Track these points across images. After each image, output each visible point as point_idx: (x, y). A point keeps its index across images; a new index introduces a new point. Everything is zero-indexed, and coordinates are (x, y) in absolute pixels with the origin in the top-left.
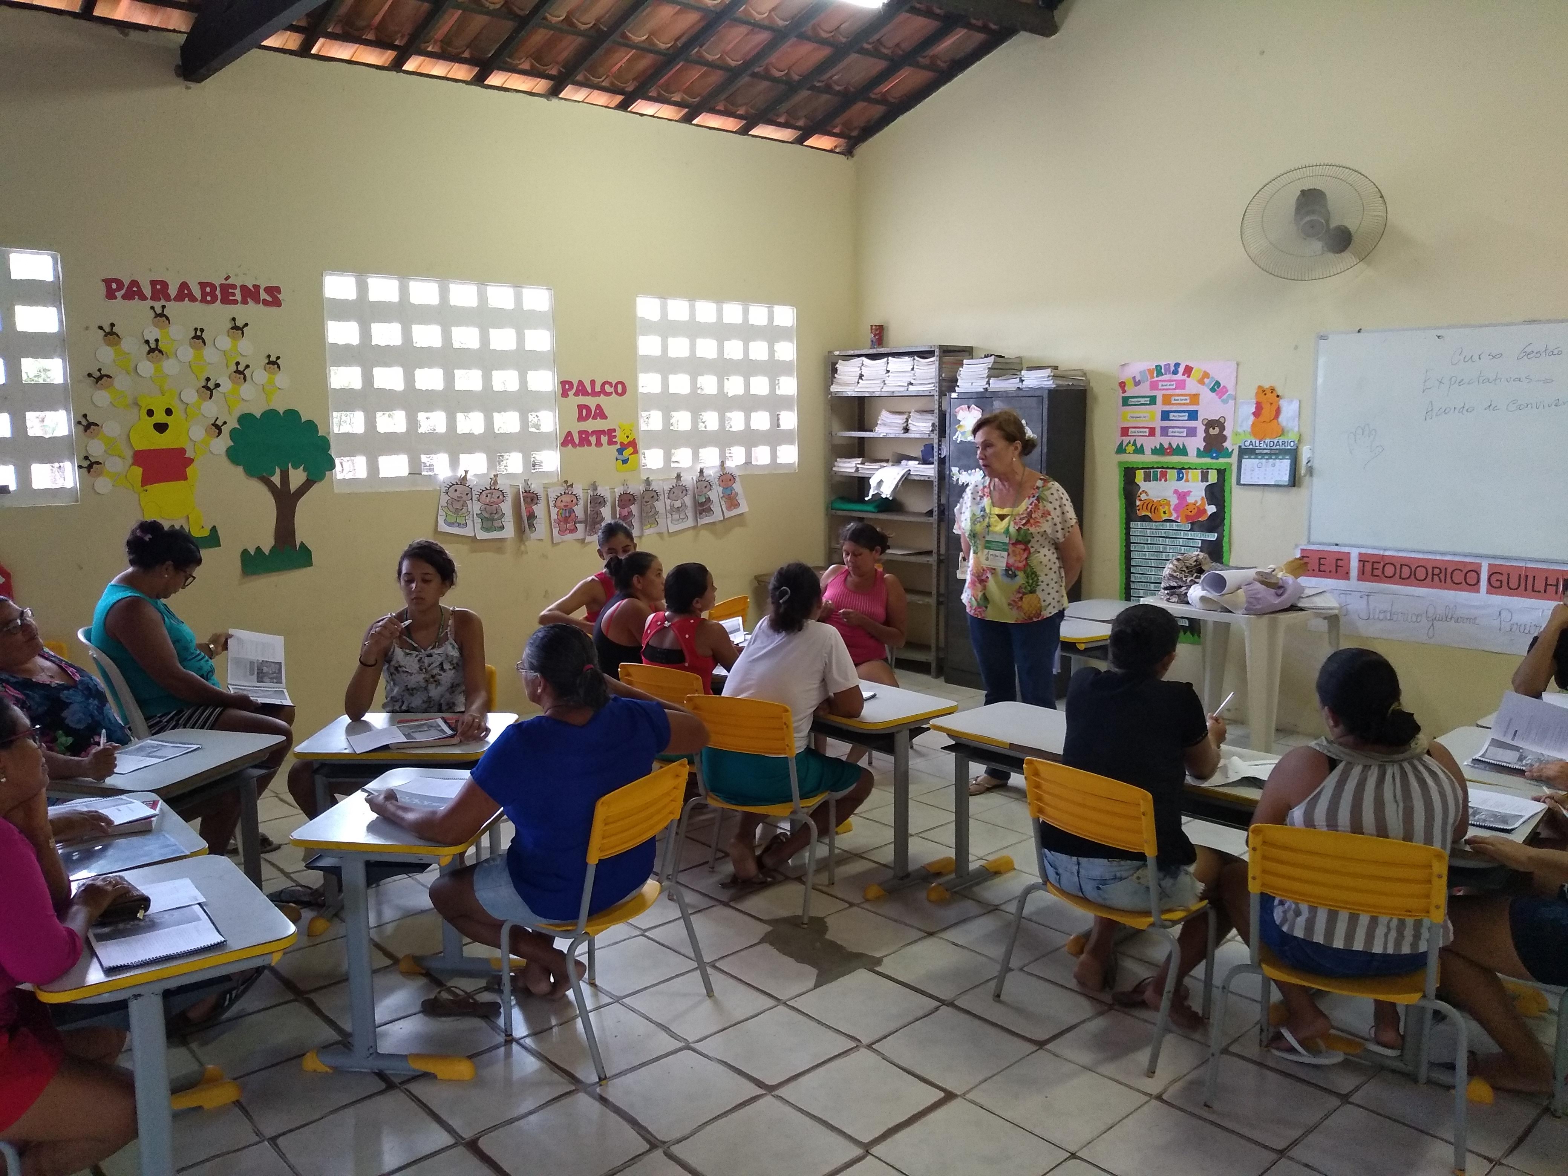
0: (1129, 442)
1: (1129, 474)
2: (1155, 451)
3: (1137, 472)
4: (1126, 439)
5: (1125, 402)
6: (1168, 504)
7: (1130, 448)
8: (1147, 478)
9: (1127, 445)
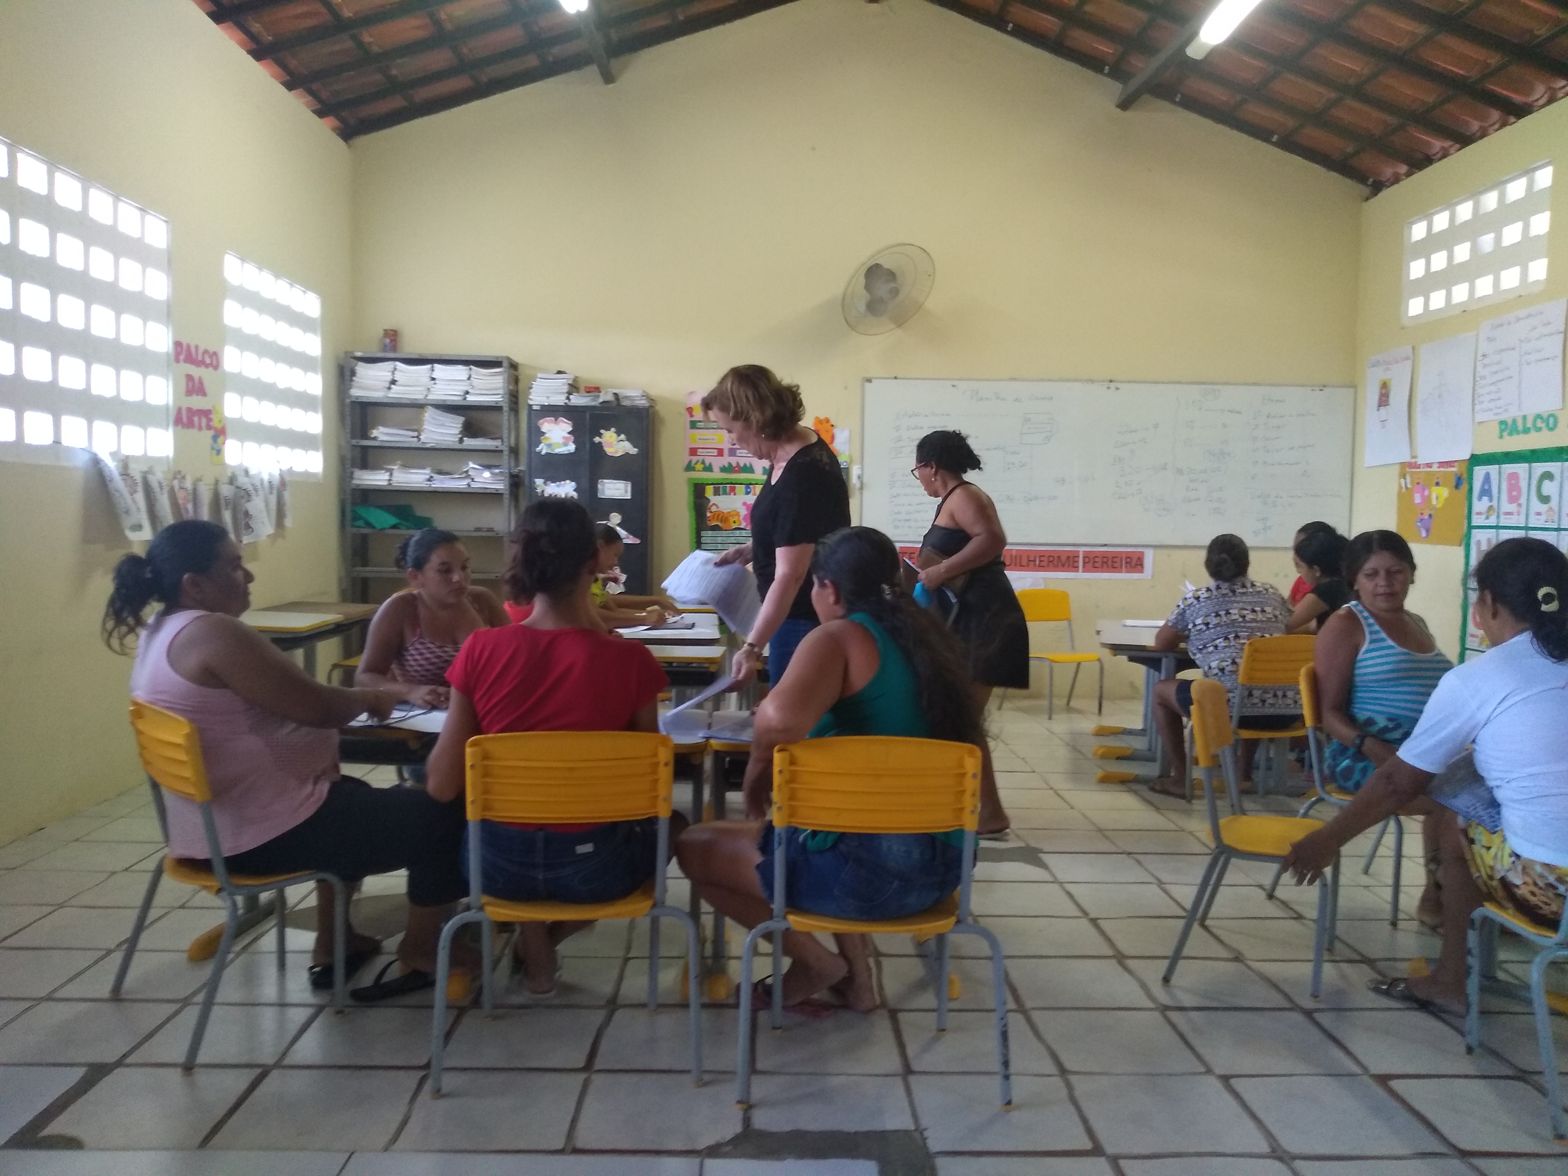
0: (698, 461)
1: (699, 489)
2: (723, 470)
3: (707, 487)
4: (694, 459)
5: (693, 425)
6: (738, 514)
7: (699, 467)
8: (717, 492)
9: (696, 464)
